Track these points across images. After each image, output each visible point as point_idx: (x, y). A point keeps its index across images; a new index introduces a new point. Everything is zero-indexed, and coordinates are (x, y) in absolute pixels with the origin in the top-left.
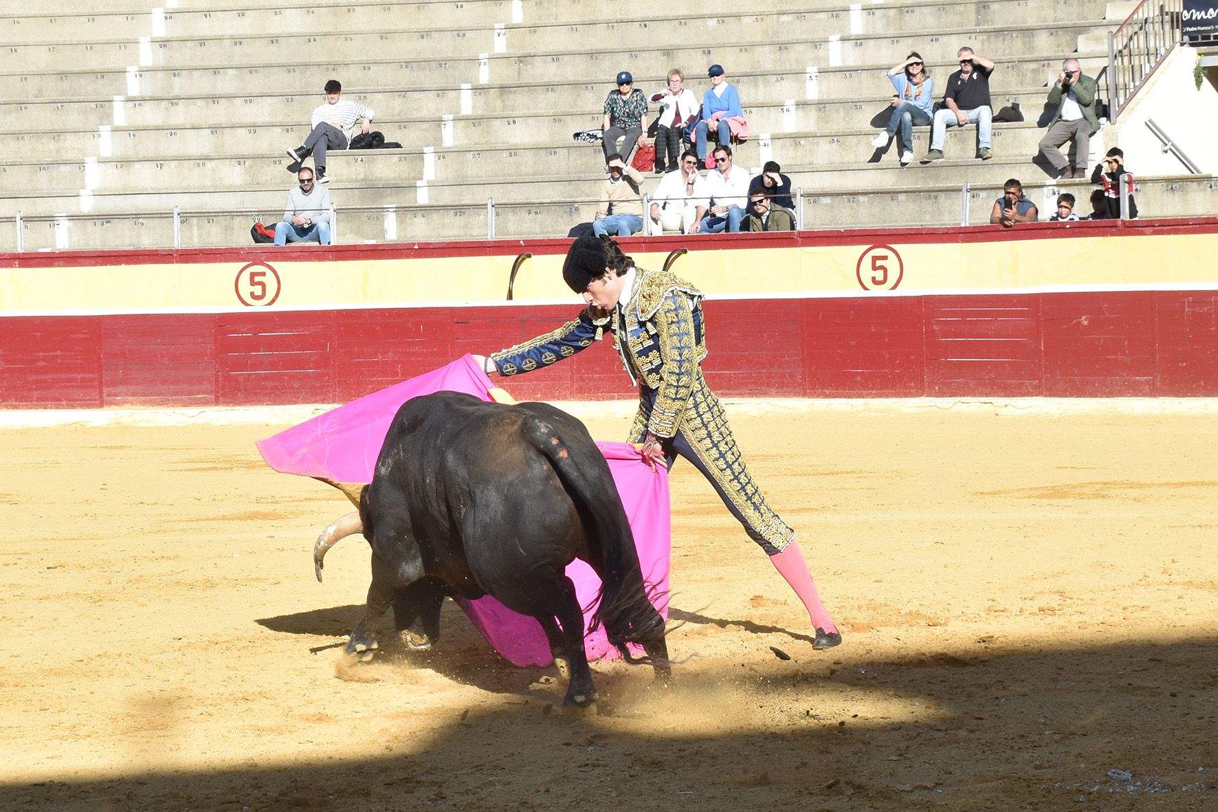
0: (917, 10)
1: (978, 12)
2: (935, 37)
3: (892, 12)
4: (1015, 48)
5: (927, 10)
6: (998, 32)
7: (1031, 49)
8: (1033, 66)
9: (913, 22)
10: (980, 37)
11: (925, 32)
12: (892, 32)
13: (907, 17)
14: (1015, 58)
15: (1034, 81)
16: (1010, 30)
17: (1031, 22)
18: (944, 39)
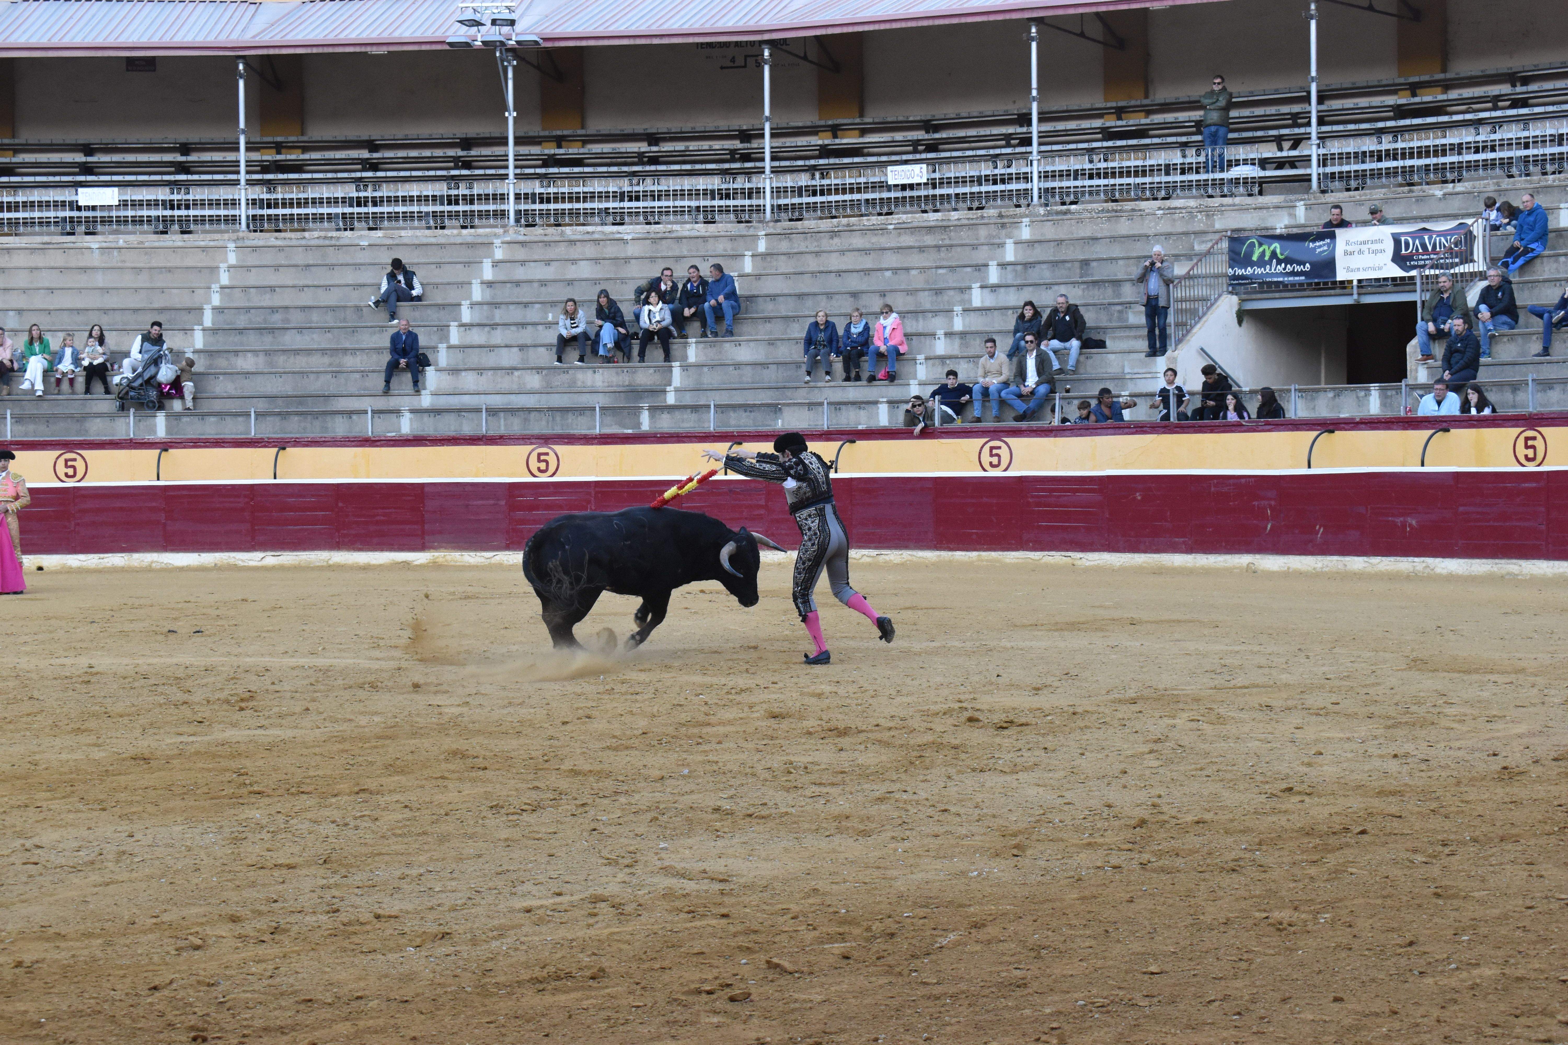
0: (1038, 266)
1: (1081, 268)
2: (1049, 286)
3: (1019, 268)
4: (1106, 295)
5: (1044, 266)
6: (1094, 283)
7: (1119, 295)
8: (1119, 308)
9: (1034, 275)
10: (1082, 286)
11: (1042, 281)
12: (1019, 282)
13: (1030, 271)
14: (1106, 301)
15: (1120, 319)
16: (1103, 281)
17: (1120, 276)
18: (1056, 288)
